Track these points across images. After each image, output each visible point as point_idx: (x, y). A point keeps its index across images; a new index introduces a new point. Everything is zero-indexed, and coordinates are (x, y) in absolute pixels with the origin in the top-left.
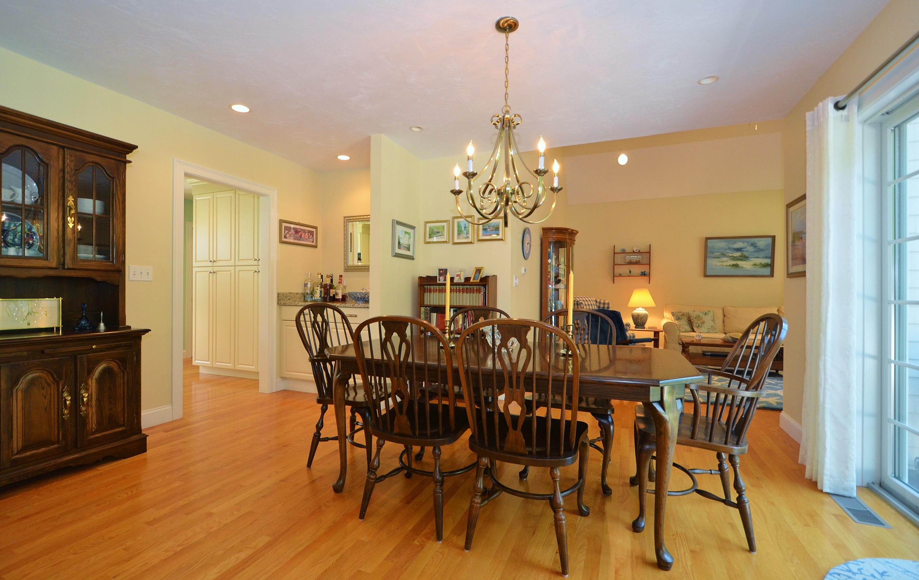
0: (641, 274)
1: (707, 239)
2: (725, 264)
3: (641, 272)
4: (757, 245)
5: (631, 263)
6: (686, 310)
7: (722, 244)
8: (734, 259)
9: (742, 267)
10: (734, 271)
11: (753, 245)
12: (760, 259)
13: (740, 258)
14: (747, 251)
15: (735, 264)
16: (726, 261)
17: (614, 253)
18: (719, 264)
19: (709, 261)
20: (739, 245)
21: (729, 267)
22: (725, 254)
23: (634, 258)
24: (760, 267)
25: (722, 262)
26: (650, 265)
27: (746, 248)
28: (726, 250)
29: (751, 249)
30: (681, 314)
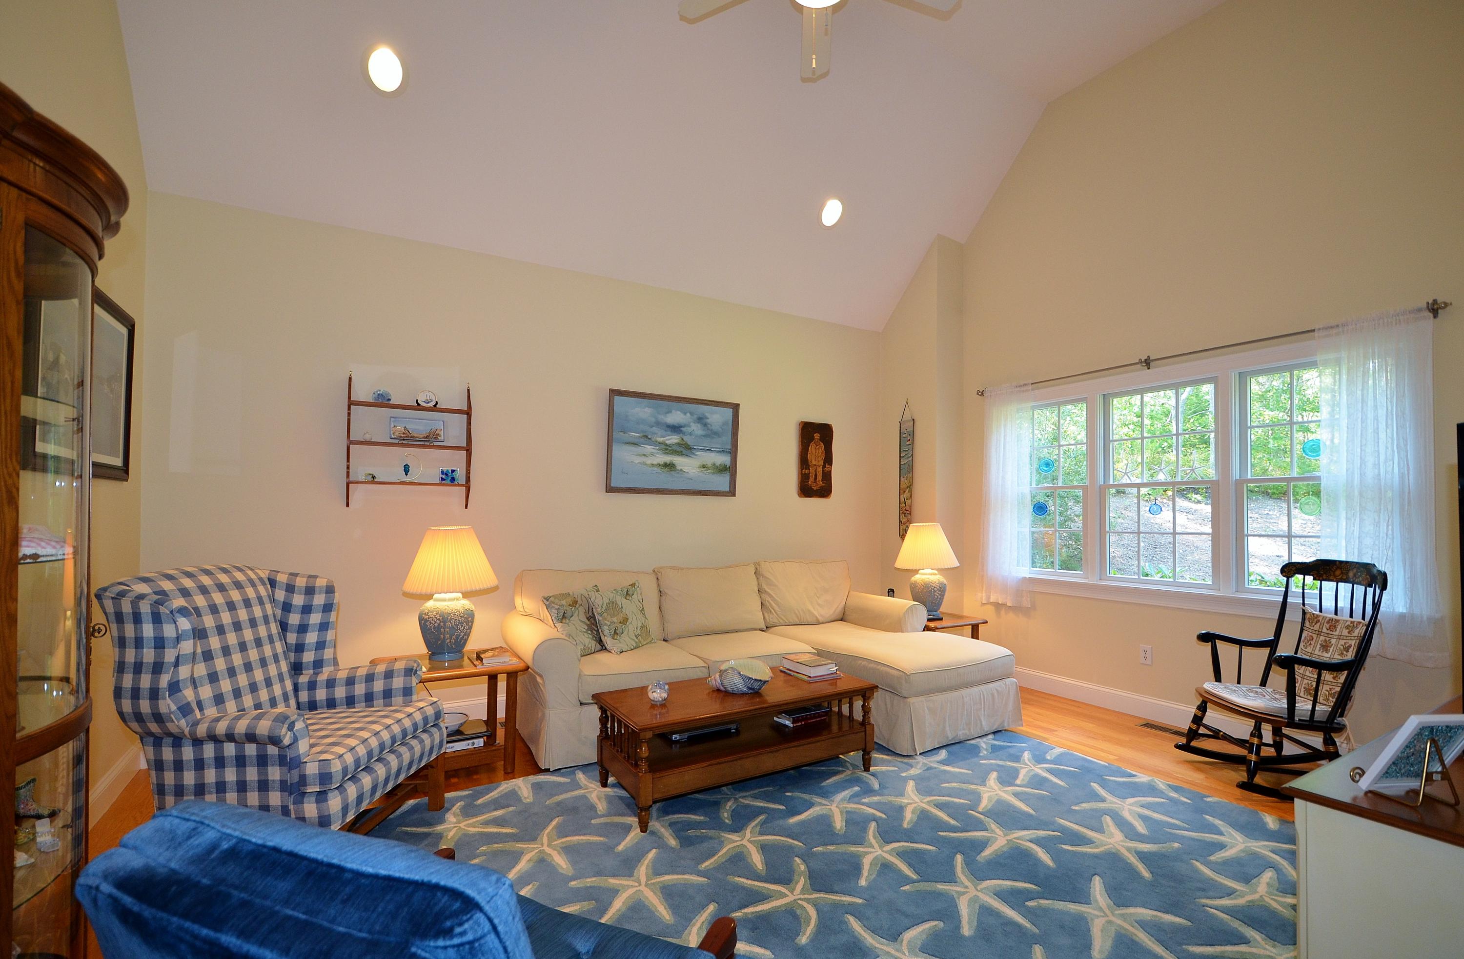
0: (442, 479)
1: (614, 393)
2: (649, 461)
3: (442, 472)
4: (708, 421)
5: (406, 440)
6: (578, 587)
7: (642, 411)
8: (667, 449)
9: (681, 470)
10: (664, 480)
11: (701, 420)
12: (713, 454)
13: (679, 449)
14: (691, 434)
15: (668, 463)
16: (652, 454)
17: (351, 403)
18: (637, 460)
19: (617, 451)
20: (676, 417)
21: (656, 469)
22: (649, 437)
23: (419, 424)
24: (713, 473)
25: (644, 455)
26: (468, 450)
27: (688, 426)
28: (652, 427)
29: (697, 429)
30: (569, 600)
